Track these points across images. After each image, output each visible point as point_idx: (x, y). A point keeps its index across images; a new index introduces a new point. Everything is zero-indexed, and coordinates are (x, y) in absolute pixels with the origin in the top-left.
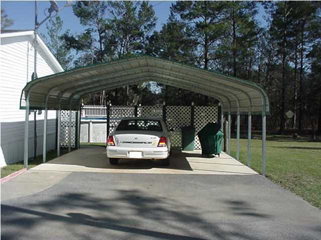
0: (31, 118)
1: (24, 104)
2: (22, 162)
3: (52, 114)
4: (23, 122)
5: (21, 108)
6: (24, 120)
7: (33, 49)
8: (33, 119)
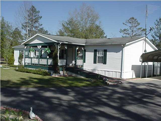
0: (143, 64)
1: (141, 60)
2: (140, 77)
3: (151, 63)
4: (140, 65)
5: (140, 61)
6: (141, 65)
7: (145, 42)
8: (144, 65)
